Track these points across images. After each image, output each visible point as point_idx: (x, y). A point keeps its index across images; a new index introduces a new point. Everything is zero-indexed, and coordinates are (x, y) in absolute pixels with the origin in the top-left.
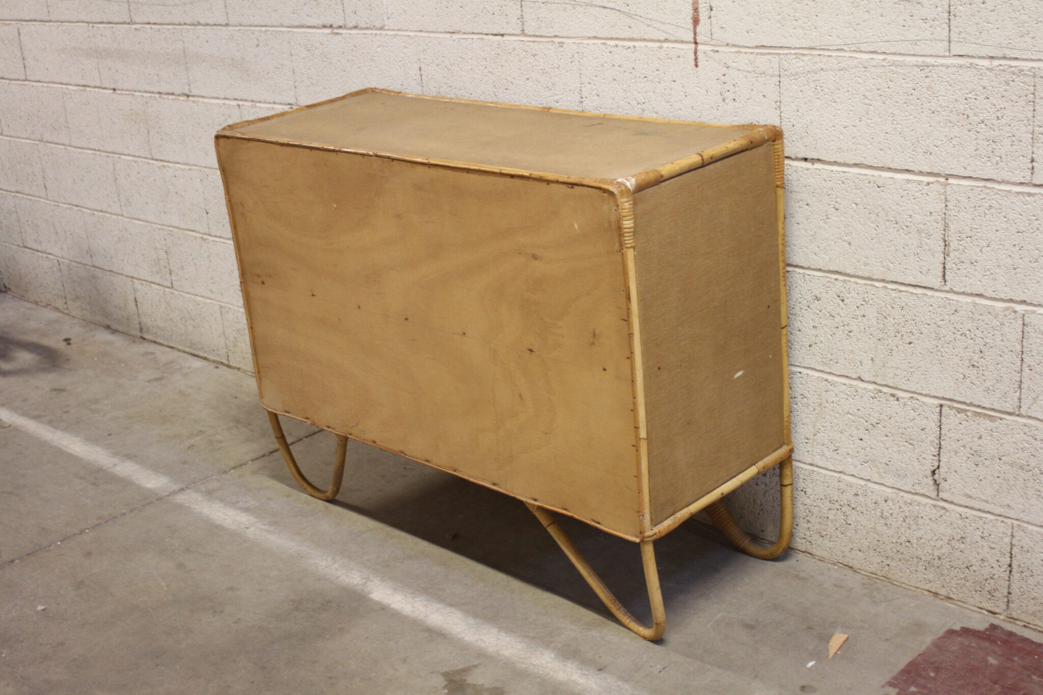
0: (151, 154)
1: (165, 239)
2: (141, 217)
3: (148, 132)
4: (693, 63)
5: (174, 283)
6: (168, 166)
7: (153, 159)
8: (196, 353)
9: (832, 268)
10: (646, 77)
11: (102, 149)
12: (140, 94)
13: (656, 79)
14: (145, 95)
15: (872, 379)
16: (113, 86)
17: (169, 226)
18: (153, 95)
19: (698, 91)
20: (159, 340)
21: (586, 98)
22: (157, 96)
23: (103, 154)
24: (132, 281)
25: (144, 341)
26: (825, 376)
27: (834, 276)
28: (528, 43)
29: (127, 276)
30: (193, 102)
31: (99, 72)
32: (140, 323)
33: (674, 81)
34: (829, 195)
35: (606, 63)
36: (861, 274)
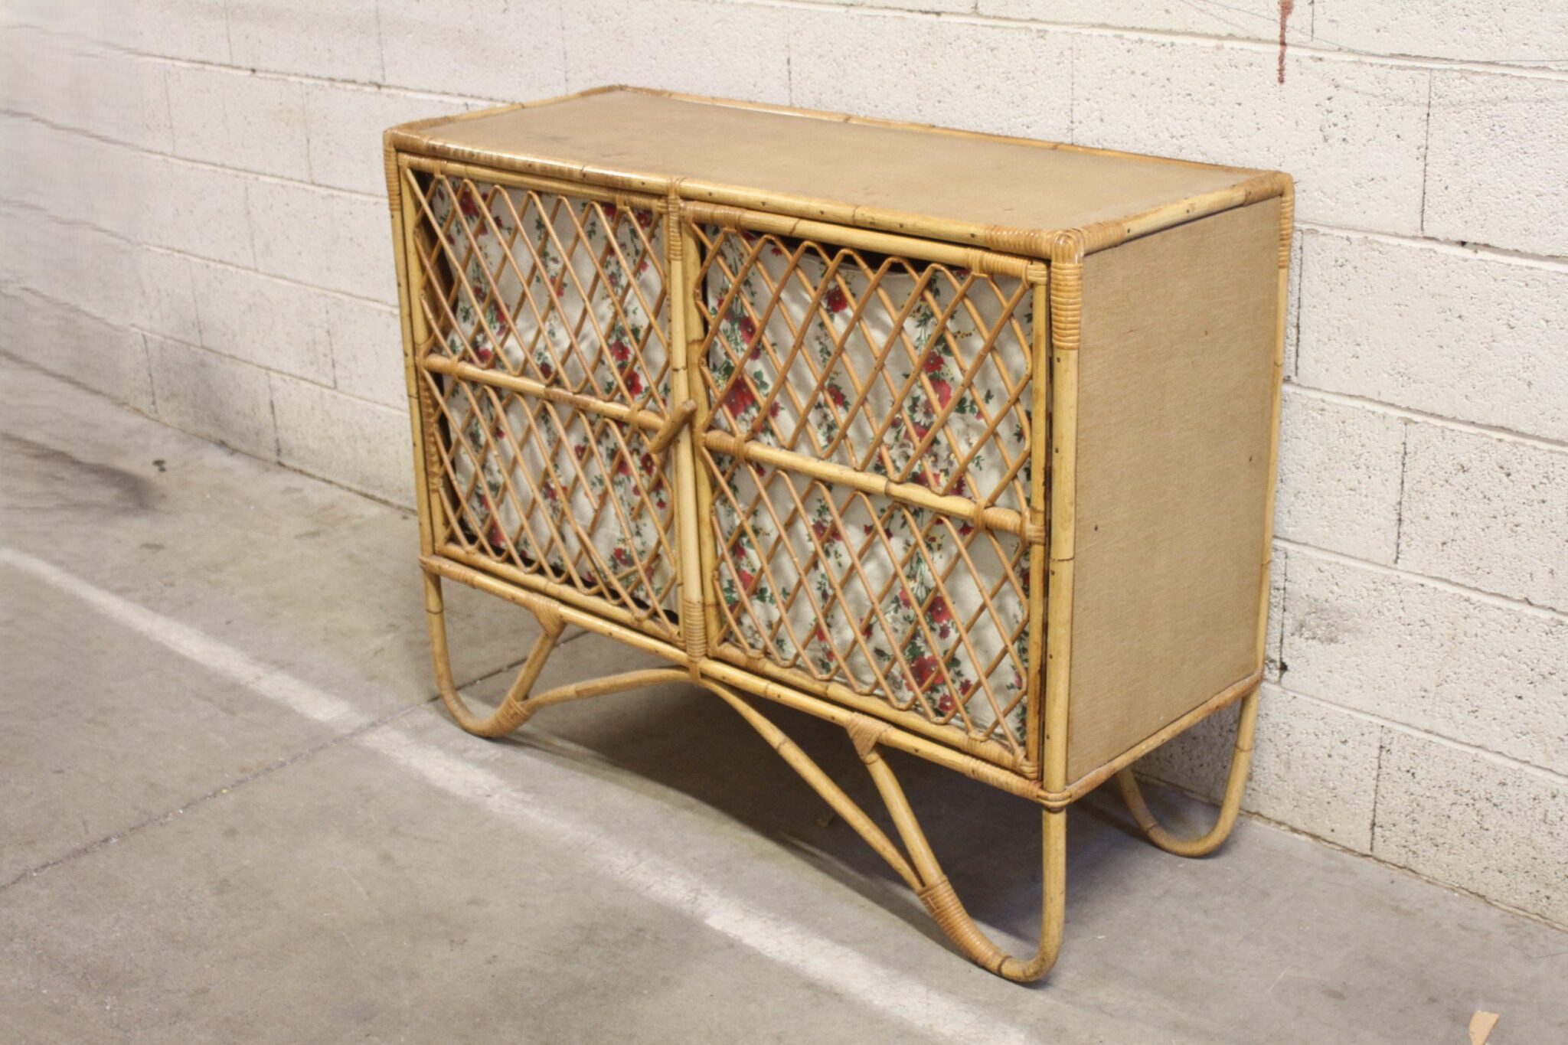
0: (311, 175)
1: (327, 312)
2: (287, 274)
3: (308, 141)
4: (1276, 75)
5: (339, 380)
6: (338, 196)
7: (313, 183)
8: (370, 492)
9: (1494, 422)
10: (1189, 95)
11: (227, 163)
12: (297, 79)
13: (1208, 98)
14: (305, 81)
15: (1549, 603)
16: (251, 65)
17: (336, 291)
18: (319, 82)
19: (1281, 123)
20: (309, 469)
21: (1080, 123)
22: (327, 84)
23: (229, 171)
24: (268, 376)
25: (283, 469)
26: (1466, 593)
27: (1497, 435)
28: (983, 29)
29: (260, 367)
30: (389, 96)
31: (229, 41)
32: (277, 441)
33: (1240, 104)
34: (1499, 304)
35: (1120, 67)
36: (1545, 433)
